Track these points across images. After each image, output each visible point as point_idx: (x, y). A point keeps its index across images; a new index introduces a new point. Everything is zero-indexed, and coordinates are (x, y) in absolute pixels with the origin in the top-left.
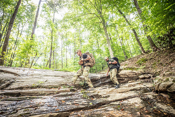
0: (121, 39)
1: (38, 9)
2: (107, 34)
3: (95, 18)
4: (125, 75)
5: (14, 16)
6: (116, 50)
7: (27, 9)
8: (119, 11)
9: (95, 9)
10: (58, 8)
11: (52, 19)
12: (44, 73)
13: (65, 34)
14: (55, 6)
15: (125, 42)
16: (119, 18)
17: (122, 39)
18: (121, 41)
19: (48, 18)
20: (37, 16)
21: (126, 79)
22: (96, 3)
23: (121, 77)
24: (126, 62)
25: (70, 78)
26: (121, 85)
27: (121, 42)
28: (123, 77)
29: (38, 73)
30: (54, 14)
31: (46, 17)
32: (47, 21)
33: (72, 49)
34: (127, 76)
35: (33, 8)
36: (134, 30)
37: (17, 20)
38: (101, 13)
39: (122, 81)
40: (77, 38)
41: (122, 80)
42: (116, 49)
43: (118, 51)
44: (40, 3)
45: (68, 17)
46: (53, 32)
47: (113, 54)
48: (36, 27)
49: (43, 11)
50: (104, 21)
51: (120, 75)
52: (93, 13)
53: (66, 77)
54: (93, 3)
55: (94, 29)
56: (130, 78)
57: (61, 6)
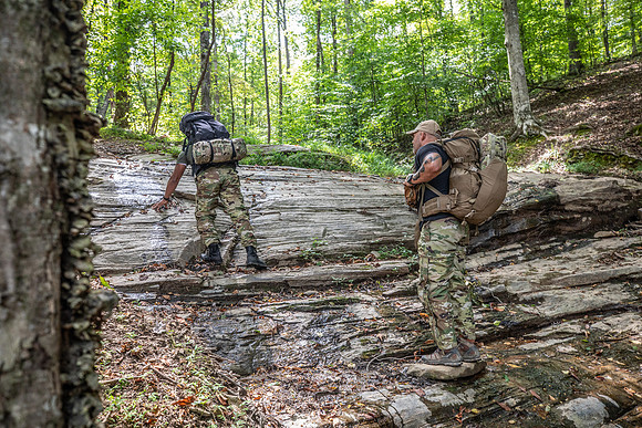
23: (567, 212)
41: (572, 222)
51: (563, 205)
56: (602, 213)
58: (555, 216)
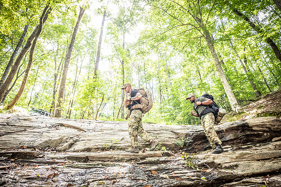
0: (243, 60)
1: (102, 32)
2: (215, 56)
3: (191, 31)
4: (262, 126)
5: (71, 47)
6: (236, 82)
7: (86, 35)
8: (235, 11)
9: (190, 16)
10: (129, 26)
11: (121, 44)
12: (118, 126)
13: (142, 65)
14: (125, 23)
15: (252, 66)
16: (235, 23)
17: (245, 61)
18: (244, 64)
19: (116, 43)
20: (100, 43)
21: (265, 134)
22: (190, 6)
23: (255, 131)
24: (260, 102)
25: (159, 134)
26: (258, 145)
27: (244, 67)
28: (260, 131)
29: (110, 126)
30: (124, 36)
31: (114, 42)
32: (115, 49)
33: (154, 87)
34: (267, 128)
35: (94, 33)
36: (269, 41)
37: (74, 52)
38: (200, 20)
39: (258, 139)
40: (162, 67)
41: (258, 135)
42: (235, 80)
43: (240, 82)
44: (103, 24)
45: (146, 37)
46: (125, 63)
47: (230, 90)
48: (100, 58)
49: (109, 34)
50: (207, 33)
51: (251, 127)
52: (186, 23)
53: (153, 132)
54: (185, 7)
55: (190, 50)
56: (275, 132)
57: (133, 22)
58: (248, 133)
